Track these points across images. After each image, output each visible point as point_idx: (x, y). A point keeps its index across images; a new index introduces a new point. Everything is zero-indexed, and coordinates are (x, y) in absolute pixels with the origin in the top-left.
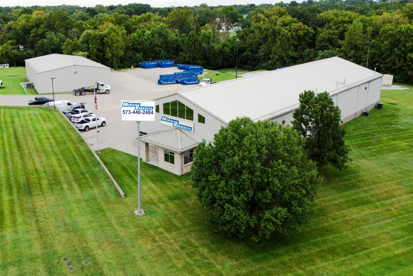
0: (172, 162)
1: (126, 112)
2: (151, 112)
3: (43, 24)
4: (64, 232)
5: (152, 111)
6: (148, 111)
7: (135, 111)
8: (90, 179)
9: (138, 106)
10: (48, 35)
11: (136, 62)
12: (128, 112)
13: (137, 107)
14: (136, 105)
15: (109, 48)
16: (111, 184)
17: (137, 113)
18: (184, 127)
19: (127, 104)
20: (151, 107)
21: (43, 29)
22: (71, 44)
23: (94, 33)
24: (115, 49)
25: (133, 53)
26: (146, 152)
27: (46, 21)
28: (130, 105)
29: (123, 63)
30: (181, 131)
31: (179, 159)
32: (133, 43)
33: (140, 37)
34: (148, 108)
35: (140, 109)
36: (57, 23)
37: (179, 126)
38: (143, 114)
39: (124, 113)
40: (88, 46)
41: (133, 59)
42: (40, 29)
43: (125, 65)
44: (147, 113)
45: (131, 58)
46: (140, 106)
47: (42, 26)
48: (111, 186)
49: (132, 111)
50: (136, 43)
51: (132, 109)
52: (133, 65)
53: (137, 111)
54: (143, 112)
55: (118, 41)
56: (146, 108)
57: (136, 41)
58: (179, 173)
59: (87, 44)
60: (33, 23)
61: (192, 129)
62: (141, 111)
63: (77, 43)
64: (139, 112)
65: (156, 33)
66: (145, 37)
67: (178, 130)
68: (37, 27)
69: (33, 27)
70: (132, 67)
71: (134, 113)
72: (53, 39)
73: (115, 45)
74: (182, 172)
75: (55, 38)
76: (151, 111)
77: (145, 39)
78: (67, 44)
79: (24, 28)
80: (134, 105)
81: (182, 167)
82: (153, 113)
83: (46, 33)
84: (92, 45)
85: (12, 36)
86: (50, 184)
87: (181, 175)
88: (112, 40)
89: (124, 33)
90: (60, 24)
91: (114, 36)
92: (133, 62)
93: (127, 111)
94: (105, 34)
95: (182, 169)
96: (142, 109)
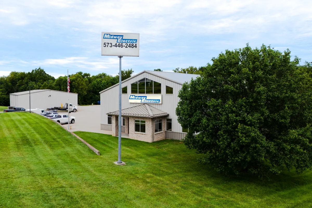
0: (143, 130)
1: (107, 44)
2: (134, 46)
3: (27, 77)
4: (28, 175)
5: (136, 45)
6: (131, 44)
7: (118, 44)
8: (61, 142)
9: (121, 39)
10: (30, 84)
11: (95, 101)
12: (110, 45)
13: (119, 39)
14: (118, 37)
15: (76, 89)
16: (85, 146)
17: (119, 46)
18: (152, 101)
19: (108, 35)
20: (134, 40)
21: (27, 80)
22: (47, 86)
23: (65, 78)
24: (80, 90)
25: (93, 95)
26: (116, 126)
27: (30, 75)
28: (112, 37)
29: (86, 101)
30: (148, 105)
31: (151, 125)
32: (94, 88)
33: (98, 84)
34: (131, 41)
35: (123, 42)
36: (37, 76)
37: (147, 101)
38: (126, 47)
39: (105, 45)
40: (60, 87)
41: (93, 98)
42: (24, 81)
43: (87, 102)
44: (130, 47)
45: (91, 98)
46: (122, 38)
47: (26, 78)
48: (84, 147)
49: (114, 44)
50: (95, 88)
51: (114, 42)
52: (93, 103)
53: (119, 44)
54: (126, 46)
55: (82, 84)
56: (129, 41)
57: (95, 86)
58: (150, 141)
59: (59, 86)
60: (19, 76)
61: (161, 100)
62: (124, 44)
63: (52, 85)
64: (121, 45)
65: (110, 83)
66: (102, 84)
67: (146, 105)
68: (22, 79)
69: (19, 79)
70: (92, 104)
71: (116, 46)
72: (34, 86)
73: (80, 87)
74: (153, 140)
75: (35, 85)
76: (134, 44)
77: (102, 85)
78: (44, 86)
79: (12, 80)
80: (116, 37)
81: (153, 134)
82: (136, 47)
83: (29, 83)
84: (63, 86)
85: (3, 87)
86: (17, 145)
87: (152, 142)
88: (78, 84)
89: (87, 81)
90: (40, 77)
91: (80, 81)
92: (94, 101)
93: (109, 43)
94: (73, 79)
95: (153, 137)
96: (125, 42)
